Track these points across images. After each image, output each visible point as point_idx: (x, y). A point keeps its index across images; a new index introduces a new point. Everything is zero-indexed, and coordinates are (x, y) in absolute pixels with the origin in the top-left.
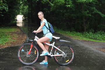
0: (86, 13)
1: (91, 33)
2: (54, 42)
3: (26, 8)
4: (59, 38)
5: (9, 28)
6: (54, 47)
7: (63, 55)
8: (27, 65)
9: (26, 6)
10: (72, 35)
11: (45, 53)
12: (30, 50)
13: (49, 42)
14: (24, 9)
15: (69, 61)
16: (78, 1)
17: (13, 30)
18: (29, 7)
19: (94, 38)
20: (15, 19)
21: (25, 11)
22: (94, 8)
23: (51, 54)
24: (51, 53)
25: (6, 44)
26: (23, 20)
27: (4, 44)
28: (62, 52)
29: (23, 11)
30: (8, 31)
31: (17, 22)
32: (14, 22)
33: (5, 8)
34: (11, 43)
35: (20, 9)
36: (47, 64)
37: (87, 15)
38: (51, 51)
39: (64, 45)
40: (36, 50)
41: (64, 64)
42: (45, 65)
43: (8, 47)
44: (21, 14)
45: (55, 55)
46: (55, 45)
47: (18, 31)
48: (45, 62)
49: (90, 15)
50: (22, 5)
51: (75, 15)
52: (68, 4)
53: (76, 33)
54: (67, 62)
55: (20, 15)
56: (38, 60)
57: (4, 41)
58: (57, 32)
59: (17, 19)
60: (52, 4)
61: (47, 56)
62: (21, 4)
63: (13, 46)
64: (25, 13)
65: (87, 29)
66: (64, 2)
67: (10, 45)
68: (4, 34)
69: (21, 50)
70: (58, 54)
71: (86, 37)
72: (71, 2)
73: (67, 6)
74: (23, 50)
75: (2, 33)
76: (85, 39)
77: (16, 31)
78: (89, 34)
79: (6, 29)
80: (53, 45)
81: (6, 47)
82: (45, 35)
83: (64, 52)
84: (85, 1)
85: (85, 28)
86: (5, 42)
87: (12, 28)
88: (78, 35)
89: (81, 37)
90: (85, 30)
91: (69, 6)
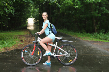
0: (95, 13)
1: (101, 33)
2: (57, 43)
3: (37, 11)
4: (61, 38)
5: (18, 31)
6: (56, 48)
7: (66, 55)
8: (30, 66)
9: (37, 9)
10: (81, 36)
11: (48, 53)
12: (34, 50)
13: (52, 43)
14: (35, 11)
15: (72, 61)
16: (86, 2)
17: (22, 33)
18: (39, 9)
19: (104, 39)
20: (26, 22)
21: (36, 13)
22: (104, 8)
23: (54, 55)
24: (54, 53)
25: (12, 47)
26: (34, 23)
27: (11, 47)
28: (65, 52)
29: (34, 13)
30: (17, 35)
31: (28, 25)
32: (25, 25)
33: (12, 11)
34: (18, 46)
35: (31, 12)
36: (51, 64)
37: (97, 15)
38: (54, 51)
39: (67, 45)
40: (39, 51)
41: (67, 64)
42: (48, 65)
43: (14, 50)
44: (32, 16)
45: (58, 55)
46: (57, 45)
47: (27, 34)
48: (48, 62)
49: (100, 15)
50: (33, 8)
51: (84, 16)
52: (77, 5)
53: (86, 34)
54: (70, 62)
55: (31, 18)
56: (41, 60)
57: (11, 43)
58: (66, 34)
59: (28, 22)
60: (59, 5)
61: (50, 56)
62: (31, 7)
63: (19, 48)
64: (36, 15)
65: (97, 30)
66: (72, 3)
67: (17, 47)
68: (12, 38)
69: (24, 51)
70: (61, 53)
71: (96, 37)
72: (79, 3)
73: (75, 7)
74: (26, 51)
75: (10, 36)
76: (94, 40)
77: (25, 34)
78: (99, 34)
79: (15, 33)
80: (55, 45)
81: (12, 49)
82: (47, 35)
83: (67, 52)
84: (94, 1)
85: (96, 29)
86: (12, 45)
87: (21, 31)
88: (88, 36)
89: (91, 37)
90: (96, 30)
91: (78, 7)
